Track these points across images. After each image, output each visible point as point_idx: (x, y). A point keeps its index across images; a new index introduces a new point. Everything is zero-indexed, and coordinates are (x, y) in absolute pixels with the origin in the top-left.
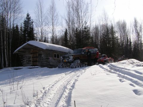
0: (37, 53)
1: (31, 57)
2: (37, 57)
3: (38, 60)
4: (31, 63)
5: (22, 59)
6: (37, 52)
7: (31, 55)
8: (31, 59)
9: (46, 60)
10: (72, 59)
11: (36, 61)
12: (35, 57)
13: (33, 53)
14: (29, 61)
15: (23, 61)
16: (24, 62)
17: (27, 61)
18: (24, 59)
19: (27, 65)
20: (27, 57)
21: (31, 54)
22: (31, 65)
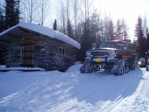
0: (32, 44)
1: (21, 51)
2: (32, 51)
3: (33, 56)
4: (20, 62)
5: (5, 54)
6: (33, 42)
7: (22, 48)
8: (21, 54)
9: (50, 57)
10: (115, 58)
11: (31, 58)
12: (29, 51)
13: (25, 45)
14: (16, 57)
15: (6, 56)
16: (7, 58)
17: (12, 56)
18: (7, 54)
19: (13, 63)
20: (13, 50)
21: (22, 45)
22: (20, 63)
